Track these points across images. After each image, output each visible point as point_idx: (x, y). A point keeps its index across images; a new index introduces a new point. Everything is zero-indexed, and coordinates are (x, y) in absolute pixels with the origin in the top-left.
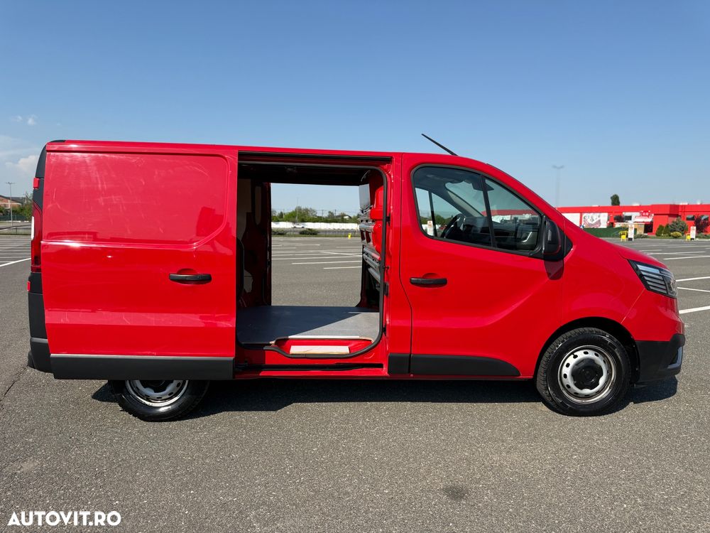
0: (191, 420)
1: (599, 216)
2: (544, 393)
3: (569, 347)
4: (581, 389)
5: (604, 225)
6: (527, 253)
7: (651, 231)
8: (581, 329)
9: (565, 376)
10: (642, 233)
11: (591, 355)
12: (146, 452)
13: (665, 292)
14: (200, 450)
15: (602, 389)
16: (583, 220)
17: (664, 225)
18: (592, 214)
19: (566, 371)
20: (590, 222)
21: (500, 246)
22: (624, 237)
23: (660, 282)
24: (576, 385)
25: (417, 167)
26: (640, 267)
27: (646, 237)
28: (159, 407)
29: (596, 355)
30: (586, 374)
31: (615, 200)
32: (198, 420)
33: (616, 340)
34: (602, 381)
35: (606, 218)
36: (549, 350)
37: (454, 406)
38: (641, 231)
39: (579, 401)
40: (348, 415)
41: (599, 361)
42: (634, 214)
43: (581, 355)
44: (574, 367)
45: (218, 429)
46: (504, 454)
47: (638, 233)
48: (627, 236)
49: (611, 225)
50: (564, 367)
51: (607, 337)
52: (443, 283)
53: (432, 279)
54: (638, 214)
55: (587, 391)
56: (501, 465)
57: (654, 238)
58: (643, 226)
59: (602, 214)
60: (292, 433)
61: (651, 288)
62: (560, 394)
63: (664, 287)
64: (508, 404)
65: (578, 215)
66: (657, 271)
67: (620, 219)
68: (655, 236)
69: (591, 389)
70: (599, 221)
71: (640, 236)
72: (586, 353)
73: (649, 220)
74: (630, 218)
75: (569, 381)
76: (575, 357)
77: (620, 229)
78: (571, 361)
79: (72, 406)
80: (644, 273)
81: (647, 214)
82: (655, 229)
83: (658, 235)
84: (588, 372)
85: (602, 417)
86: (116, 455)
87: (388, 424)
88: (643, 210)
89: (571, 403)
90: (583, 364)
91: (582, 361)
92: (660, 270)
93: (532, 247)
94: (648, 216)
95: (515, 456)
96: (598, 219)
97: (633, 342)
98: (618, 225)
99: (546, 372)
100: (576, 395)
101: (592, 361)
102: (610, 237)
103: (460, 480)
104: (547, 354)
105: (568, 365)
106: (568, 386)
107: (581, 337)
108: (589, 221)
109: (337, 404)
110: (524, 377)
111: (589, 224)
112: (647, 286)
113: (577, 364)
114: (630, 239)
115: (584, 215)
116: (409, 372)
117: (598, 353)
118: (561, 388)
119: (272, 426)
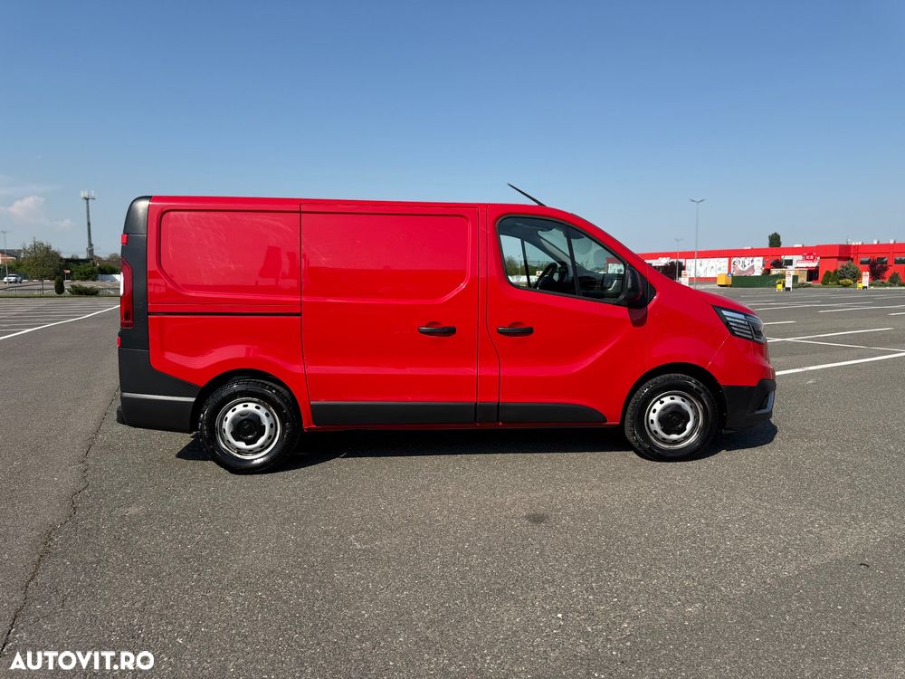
0: (282, 473)
1: (752, 261)
2: (632, 439)
3: (656, 393)
4: (669, 434)
5: (758, 272)
6: (612, 300)
7: (817, 279)
8: (667, 375)
9: (652, 421)
10: (805, 281)
11: (678, 400)
12: (244, 498)
13: (750, 337)
14: (295, 494)
15: (689, 435)
16: (732, 266)
17: (832, 271)
18: (743, 259)
19: (653, 416)
20: (741, 269)
21: (586, 295)
22: (780, 287)
23: (745, 327)
24: (663, 430)
25: (504, 217)
26: (725, 313)
27: (809, 286)
28: (253, 460)
29: (683, 400)
30: (673, 420)
31: (775, 240)
32: (290, 472)
33: (702, 385)
34: (689, 426)
35: (761, 264)
36: (635, 396)
37: (544, 455)
38: (803, 279)
39: (667, 446)
40: (438, 465)
41: (686, 406)
42: (795, 258)
43: (667, 400)
44: (660, 413)
45: (311, 478)
46: (586, 491)
47: (800, 281)
48: (784, 285)
49: (767, 271)
50: (651, 413)
51: (693, 383)
52: (529, 331)
53: (518, 328)
54: (800, 257)
55: (674, 437)
56: (582, 499)
57: (819, 287)
58: (806, 273)
59: (756, 259)
60: (384, 479)
61: (737, 333)
62: (647, 440)
63: (750, 333)
64: (598, 453)
65: (727, 259)
66: (742, 317)
67: (778, 264)
68: (820, 284)
69: (679, 434)
70: (753, 266)
71: (803, 285)
72: (672, 399)
73: (814, 265)
74: (790, 263)
75: (656, 427)
76: (662, 402)
77: (777, 276)
78: (658, 406)
79: (158, 465)
80: (728, 319)
81: (812, 257)
82: (821, 275)
83: (825, 283)
84: (674, 417)
85: (690, 463)
86: (216, 500)
87: (478, 471)
88: (807, 252)
89: (659, 449)
90: (669, 410)
91: (669, 406)
92: (745, 315)
93: (616, 295)
94: (813, 260)
95: (596, 492)
96: (751, 265)
97: (719, 386)
98: (774, 272)
99: (632, 418)
100: (664, 441)
101: (678, 406)
102: (765, 286)
103: (542, 510)
104: (633, 400)
105: (654, 411)
106: (656, 432)
107: (667, 383)
108: (740, 267)
109: (427, 457)
110: (612, 423)
111: (740, 271)
112: (733, 332)
113: (664, 409)
114: (788, 289)
115: (734, 259)
116: (498, 421)
117: (684, 398)
118: (649, 433)
119: (363, 475)
